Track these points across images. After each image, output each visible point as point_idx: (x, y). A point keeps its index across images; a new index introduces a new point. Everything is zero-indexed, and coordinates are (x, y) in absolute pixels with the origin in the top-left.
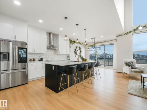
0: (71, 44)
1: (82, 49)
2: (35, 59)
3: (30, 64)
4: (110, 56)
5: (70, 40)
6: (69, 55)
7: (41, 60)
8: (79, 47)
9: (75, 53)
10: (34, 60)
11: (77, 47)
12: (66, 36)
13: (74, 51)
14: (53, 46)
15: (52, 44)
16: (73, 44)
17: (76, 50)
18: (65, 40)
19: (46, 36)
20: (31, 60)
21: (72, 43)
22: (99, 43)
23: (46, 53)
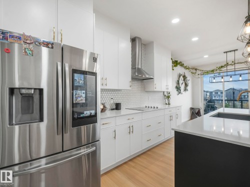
7: (118, 106)
9: (177, 90)
14: (140, 71)
15: (140, 67)
17: (178, 82)
22: (233, 63)
23: (130, 88)
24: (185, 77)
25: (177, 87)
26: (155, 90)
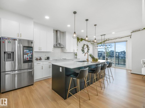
0: (79, 42)
1: (89, 47)
2: (42, 58)
3: (36, 63)
4: (118, 54)
5: (77, 37)
6: (76, 53)
7: (48, 58)
8: (86, 45)
9: (82, 51)
10: (40, 59)
11: (84, 45)
12: (75, 33)
13: (82, 49)
14: (60, 44)
15: (59, 42)
16: (80, 42)
17: (83, 48)
18: (73, 37)
19: (53, 34)
20: (37, 59)
21: (79, 40)
22: (109, 40)
23: (52, 51)
24: (87, 46)
25: (82, 50)
26: (66, 52)
